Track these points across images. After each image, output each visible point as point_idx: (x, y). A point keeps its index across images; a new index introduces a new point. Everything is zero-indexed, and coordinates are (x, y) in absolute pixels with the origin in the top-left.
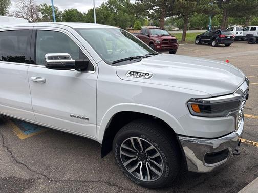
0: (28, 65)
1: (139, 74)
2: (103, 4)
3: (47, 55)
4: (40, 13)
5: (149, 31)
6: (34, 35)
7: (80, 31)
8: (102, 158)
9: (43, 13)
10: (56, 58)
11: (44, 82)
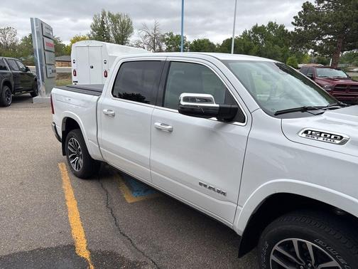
0: (153, 106)
1: (323, 135)
2: (245, 33)
3: (184, 95)
4: (164, 43)
5: (313, 72)
6: (166, 69)
7: (230, 64)
8: (239, 257)
9: (167, 44)
10: (193, 100)
11: (170, 131)
